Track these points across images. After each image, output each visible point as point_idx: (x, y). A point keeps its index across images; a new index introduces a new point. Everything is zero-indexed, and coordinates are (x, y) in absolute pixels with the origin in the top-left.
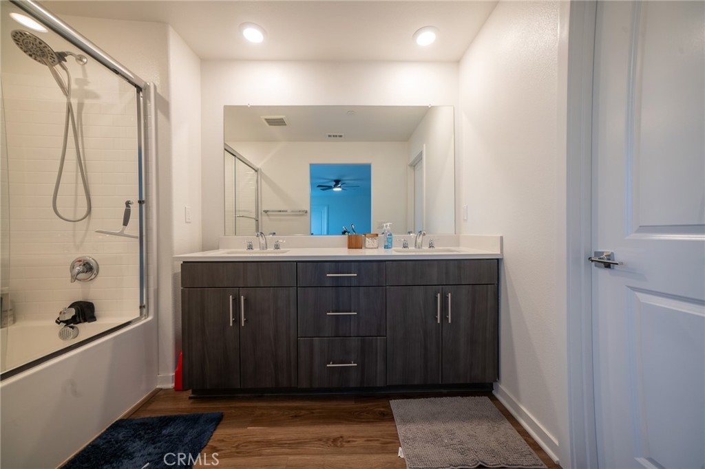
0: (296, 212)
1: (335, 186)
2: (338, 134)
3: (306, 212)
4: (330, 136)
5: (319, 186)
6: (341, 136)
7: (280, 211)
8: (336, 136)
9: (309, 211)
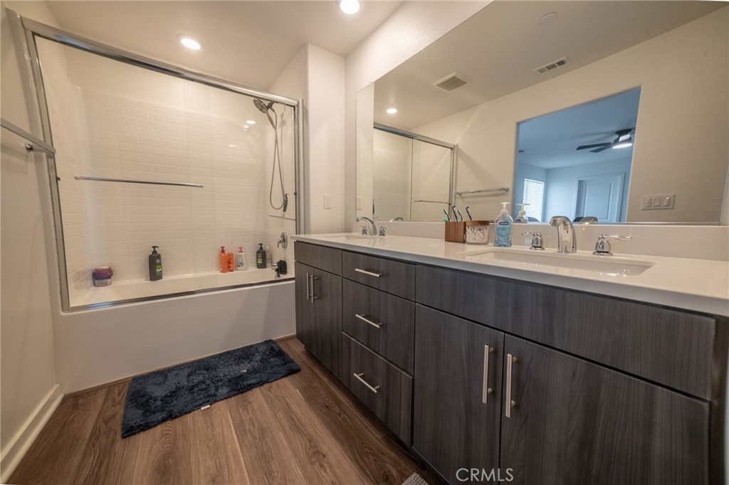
0: (494, 190)
1: (616, 142)
2: (555, 62)
3: (507, 190)
4: (542, 71)
5: (580, 148)
6: (561, 63)
7: (479, 192)
8: (553, 66)
9: (511, 189)
